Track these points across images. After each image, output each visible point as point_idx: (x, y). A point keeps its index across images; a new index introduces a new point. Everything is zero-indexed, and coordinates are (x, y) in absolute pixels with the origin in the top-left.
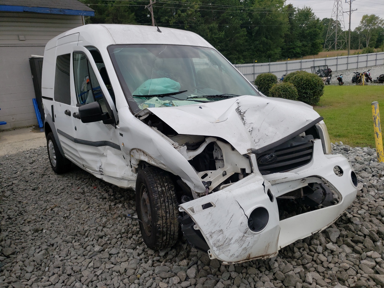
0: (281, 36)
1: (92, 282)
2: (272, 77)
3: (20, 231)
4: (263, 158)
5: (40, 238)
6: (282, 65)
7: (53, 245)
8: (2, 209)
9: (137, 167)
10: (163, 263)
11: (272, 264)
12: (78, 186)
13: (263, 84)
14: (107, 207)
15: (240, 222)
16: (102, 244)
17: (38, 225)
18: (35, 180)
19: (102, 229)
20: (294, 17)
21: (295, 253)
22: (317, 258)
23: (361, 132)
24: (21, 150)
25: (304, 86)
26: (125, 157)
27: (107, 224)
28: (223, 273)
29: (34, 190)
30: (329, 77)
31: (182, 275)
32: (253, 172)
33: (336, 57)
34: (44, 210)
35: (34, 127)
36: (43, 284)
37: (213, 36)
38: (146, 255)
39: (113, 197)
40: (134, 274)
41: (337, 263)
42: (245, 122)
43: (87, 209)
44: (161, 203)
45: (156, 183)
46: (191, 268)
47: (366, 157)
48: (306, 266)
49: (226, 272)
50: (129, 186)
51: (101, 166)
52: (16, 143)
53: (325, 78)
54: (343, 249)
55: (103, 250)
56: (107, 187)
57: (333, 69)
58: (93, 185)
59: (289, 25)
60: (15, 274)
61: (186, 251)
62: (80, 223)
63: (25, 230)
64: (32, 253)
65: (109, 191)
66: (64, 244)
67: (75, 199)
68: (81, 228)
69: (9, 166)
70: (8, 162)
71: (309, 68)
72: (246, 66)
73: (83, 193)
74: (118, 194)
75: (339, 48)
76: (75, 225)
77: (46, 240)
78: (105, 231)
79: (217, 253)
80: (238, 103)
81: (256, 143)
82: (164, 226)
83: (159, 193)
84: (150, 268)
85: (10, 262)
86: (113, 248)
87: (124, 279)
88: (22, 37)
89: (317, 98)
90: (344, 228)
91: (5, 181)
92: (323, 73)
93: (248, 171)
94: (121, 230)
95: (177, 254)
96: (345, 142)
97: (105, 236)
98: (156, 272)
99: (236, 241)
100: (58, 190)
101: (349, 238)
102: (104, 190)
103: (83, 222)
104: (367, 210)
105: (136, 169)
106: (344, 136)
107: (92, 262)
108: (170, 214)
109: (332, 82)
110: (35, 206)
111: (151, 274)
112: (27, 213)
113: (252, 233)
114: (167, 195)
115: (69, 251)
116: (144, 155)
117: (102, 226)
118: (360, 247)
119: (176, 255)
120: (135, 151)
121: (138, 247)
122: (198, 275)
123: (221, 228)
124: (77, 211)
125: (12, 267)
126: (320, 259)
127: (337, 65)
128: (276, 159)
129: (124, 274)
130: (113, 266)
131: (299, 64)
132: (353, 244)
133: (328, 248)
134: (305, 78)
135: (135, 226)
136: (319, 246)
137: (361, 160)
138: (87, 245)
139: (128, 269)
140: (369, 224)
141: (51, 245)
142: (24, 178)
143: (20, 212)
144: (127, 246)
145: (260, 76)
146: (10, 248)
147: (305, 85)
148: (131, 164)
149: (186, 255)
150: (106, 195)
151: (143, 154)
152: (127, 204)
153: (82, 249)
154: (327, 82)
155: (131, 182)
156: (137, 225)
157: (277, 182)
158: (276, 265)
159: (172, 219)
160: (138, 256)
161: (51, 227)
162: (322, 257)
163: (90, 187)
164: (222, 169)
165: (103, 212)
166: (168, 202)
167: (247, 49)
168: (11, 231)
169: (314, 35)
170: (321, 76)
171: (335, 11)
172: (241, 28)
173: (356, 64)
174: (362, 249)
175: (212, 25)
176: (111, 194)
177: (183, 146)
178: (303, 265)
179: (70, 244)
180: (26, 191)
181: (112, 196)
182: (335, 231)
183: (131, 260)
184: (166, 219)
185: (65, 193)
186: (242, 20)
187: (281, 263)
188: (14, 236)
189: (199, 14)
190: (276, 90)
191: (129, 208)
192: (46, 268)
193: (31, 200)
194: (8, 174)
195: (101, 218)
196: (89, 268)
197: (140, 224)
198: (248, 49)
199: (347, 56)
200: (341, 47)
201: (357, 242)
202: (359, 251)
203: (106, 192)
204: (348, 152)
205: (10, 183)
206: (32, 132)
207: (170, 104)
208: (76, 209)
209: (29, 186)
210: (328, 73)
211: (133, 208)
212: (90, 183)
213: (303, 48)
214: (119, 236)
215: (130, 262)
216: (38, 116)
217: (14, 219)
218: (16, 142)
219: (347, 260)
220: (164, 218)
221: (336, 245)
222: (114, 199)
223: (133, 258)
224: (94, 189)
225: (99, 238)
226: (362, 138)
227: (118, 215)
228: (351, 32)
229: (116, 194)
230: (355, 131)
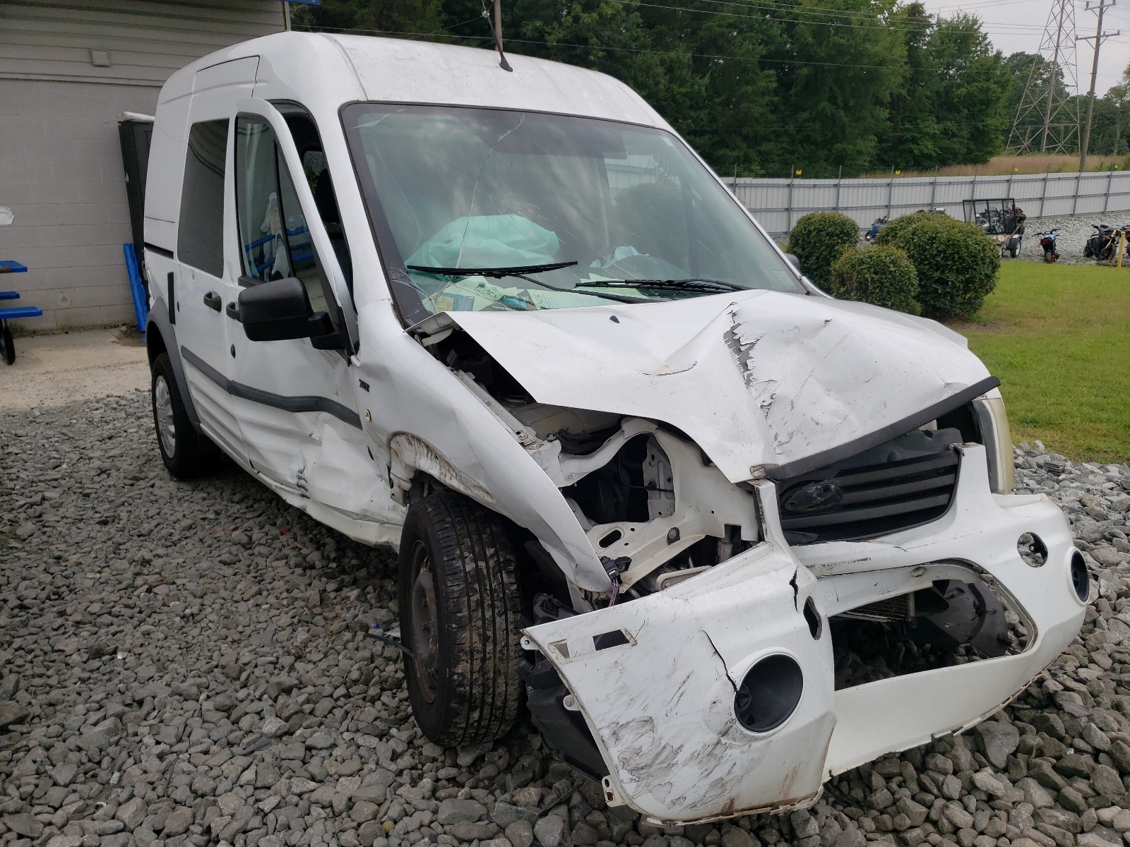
0: (879, 102)
1: (245, 832)
2: (845, 225)
3: (48, 648)
4: (799, 492)
5: (106, 677)
6: (874, 189)
7: (140, 703)
8: (4, 575)
9: (407, 486)
10: (466, 789)
11: (799, 822)
12: (236, 521)
13: (815, 246)
14: (313, 594)
15: (710, 697)
16: (286, 713)
17: (104, 637)
18: (112, 494)
19: (293, 665)
20: (925, 45)
21: (876, 790)
22: (943, 813)
23: (1104, 416)
24: (79, 397)
25: (938, 259)
26: (373, 453)
27: (308, 650)
28: (645, 838)
29: (104, 523)
30: (1016, 236)
31: (520, 836)
32: (764, 540)
33: (1042, 176)
34: (126, 589)
35: (124, 328)
36: (98, 825)
37: (675, 87)
38: (416, 757)
39: (334, 565)
40: (375, 818)
41: (1004, 835)
42: (751, 375)
43: (253, 596)
44: (472, 609)
45: (459, 544)
46: (550, 816)
47: (1115, 499)
48: (904, 835)
49: (655, 836)
50: (384, 539)
51: (301, 472)
52: (69, 374)
53: (1001, 238)
54: (1027, 792)
55: (290, 733)
56: (320, 533)
57: (1029, 210)
58: (279, 522)
59: (907, 67)
60: (18, 787)
61: (540, 756)
62: (230, 639)
63: (62, 648)
64: (76, 725)
65: (324, 545)
66: (175, 702)
67: (220, 562)
68: (229, 653)
69: (40, 444)
70: (39, 431)
71: (956, 204)
72: (768, 186)
73: (248, 545)
74: (350, 555)
75: (1054, 149)
76: (213, 644)
77: (121, 686)
78: (302, 672)
79: (630, 788)
80: (734, 315)
81: (781, 444)
82: (476, 680)
83: (466, 577)
84: (424, 804)
85: (7, 747)
86: (319, 726)
87: (343, 831)
88: (100, 57)
89: (976, 298)
90: (1032, 722)
91: (23, 488)
92: (998, 221)
93: (747, 534)
94: (350, 672)
95: (513, 763)
96: (1051, 444)
97: (300, 689)
98: (442, 816)
99: (693, 757)
100: (172, 531)
101: (1045, 760)
102: (311, 540)
103: (237, 637)
104: (1106, 670)
105: (405, 492)
106: (1049, 424)
107: (253, 768)
108: (495, 644)
109: (1022, 251)
110: (103, 574)
111: (426, 822)
112: (76, 593)
113: (745, 736)
114: (490, 585)
115: (186, 726)
116: (429, 455)
117: (294, 655)
118: (1079, 790)
119: (506, 769)
120: (402, 439)
121: (394, 731)
122: (569, 839)
123: (648, 714)
124: (222, 601)
125: (12, 764)
126: (951, 819)
127: (1041, 199)
128: (838, 498)
129: (344, 815)
130: (312, 785)
131: (929, 189)
132: (1058, 779)
133: (978, 785)
134: (944, 235)
135: (391, 663)
136: (951, 778)
137: (1100, 505)
138: (242, 712)
139: (357, 801)
140: (1111, 717)
141: (135, 704)
142: (78, 485)
143: (55, 590)
144: (361, 726)
145: (809, 219)
146: (13, 703)
147: (943, 258)
148: (392, 476)
149: (537, 769)
150: (315, 557)
151: (426, 451)
152: (375, 590)
153: (226, 725)
154: (1007, 249)
155: (389, 528)
156: (399, 661)
157: (835, 571)
158: (813, 826)
159: (501, 659)
160: (392, 760)
161: (142, 645)
162: (958, 814)
163: (270, 527)
164: (666, 520)
165: (302, 610)
166: (492, 606)
167: (774, 132)
168: (23, 649)
169: (982, 102)
170: (991, 231)
171: (1051, 33)
172: (763, 70)
173: (1102, 200)
174: (1086, 798)
175: (673, 54)
176: (328, 556)
177: (551, 441)
178: (895, 831)
179: (191, 705)
180: (81, 525)
181: (334, 560)
182: (1006, 734)
183: (371, 771)
184: (484, 660)
185: (193, 542)
186: (767, 44)
187: (827, 821)
188: (28, 666)
189: (636, 17)
190: (853, 266)
191: (379, 604)
192: (113, 773)
193: (93, 555)
194: (33, 469)
195: (294, 630)
196: (241, 786)
197: (407, 660)
198: (778, 135)
199: (1077, 174)
200: (1060, 145)
201: (1070, 774)
202: (1074, 803)
203: (314, 546)
204: (1061, 478)
205: (37, 498)
206: (117, 343)
207: (522, 300)
208: (223, 593)
209: (92, 512)
210: (1013, 221)
211: (391, 604)
212: (271, 516)
213: (945, 143)
214: (342, 691)
215: (367, 779)
216: (137, 297)
217: (35, 610)
218: (66, 371)
219: (1035, 828)
220: (476, 656)
221: (1004, 777)
222: (337, 570)
223: (377, 764)
224: (282, 534)
225: (279, 694)
226: (1105, 435)
227: (344, 623)
228: (1096, 102)
229: (345, 556)
230: (1086, 409)
